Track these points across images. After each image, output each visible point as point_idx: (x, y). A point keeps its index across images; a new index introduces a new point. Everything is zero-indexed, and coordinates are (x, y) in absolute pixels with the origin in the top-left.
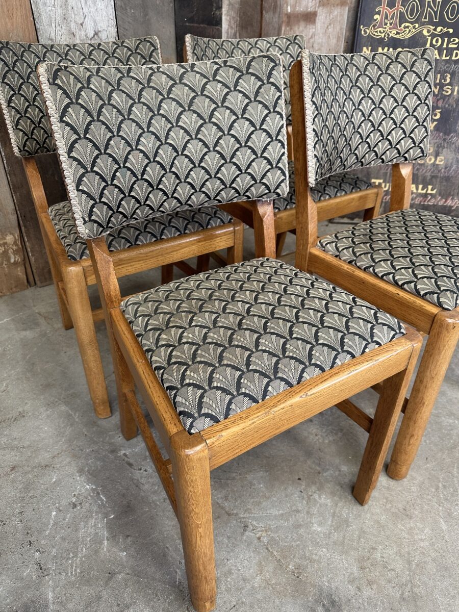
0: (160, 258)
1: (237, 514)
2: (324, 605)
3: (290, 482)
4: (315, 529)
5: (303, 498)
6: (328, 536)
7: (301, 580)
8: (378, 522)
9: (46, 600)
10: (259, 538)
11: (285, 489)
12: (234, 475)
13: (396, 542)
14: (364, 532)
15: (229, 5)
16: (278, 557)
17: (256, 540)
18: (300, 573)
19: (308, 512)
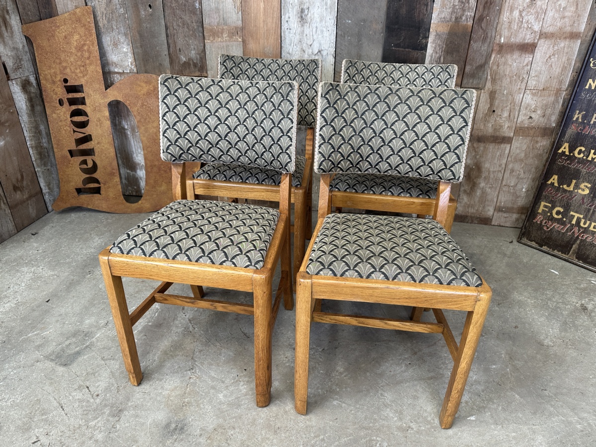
0: (239, 193)
1: (196, 361)
2: (177, 426)
3: (239, 368)
4: (219, 395)
5: (234, 379)
6: (221, 403)
7: (182, 408)
8: (255, 420)
9: (95, 335)
10: (190, 378)
11: (232, 369)
12: (219, 344)
13: (249, 436)
14: (240, 418)
15: (436, 36)
16: (187, 392)
17: (188, 378)
18: (186, 405)
19: (227, 387)
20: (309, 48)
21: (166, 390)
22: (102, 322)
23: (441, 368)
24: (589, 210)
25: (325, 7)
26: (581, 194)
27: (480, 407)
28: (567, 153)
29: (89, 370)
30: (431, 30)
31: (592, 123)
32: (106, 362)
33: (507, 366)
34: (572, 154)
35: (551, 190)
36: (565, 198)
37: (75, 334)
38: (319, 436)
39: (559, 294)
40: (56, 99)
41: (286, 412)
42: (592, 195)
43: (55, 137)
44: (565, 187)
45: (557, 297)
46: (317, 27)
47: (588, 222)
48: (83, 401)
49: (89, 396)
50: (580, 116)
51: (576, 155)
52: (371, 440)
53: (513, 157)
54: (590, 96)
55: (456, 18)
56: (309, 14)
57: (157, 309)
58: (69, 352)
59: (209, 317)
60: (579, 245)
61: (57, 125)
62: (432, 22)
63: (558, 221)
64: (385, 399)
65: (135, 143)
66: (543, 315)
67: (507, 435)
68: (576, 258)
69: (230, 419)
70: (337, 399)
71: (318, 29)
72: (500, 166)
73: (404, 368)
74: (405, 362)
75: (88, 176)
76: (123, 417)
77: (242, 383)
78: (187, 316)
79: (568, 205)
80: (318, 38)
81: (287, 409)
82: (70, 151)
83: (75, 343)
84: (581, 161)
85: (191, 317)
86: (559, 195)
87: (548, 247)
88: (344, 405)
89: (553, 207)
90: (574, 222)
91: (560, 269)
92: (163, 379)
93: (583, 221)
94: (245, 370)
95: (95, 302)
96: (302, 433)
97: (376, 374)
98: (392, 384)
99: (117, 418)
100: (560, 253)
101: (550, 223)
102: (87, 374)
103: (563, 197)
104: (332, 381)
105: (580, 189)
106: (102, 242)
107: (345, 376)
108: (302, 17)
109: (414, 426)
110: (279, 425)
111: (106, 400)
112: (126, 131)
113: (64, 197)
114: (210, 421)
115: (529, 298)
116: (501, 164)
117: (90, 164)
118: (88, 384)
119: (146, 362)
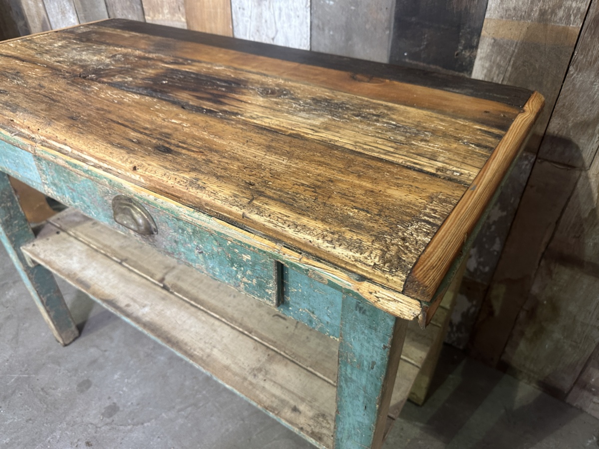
15: (493, 46)
30: (483, 33)
55: (543, 13)
62: (487, 16)
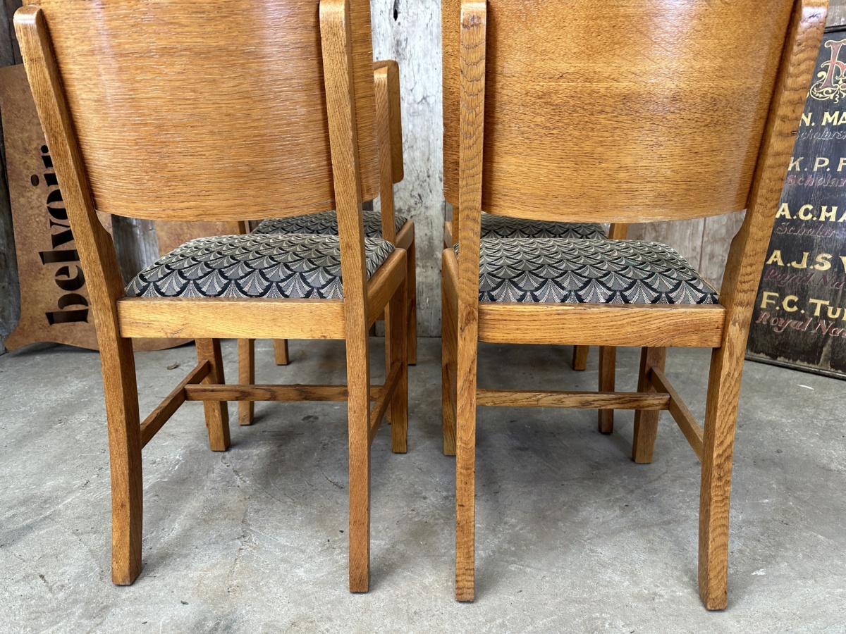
1: (250, 525)
2: (218, 624)
3: (329, 529)
4: (297, 571)
5: (323, 546)
6: (300, 582)
7: (226, 596)
9: (63, 501)
10: (241, 549)
11: (317, 532)
12: (290, 500)
13: (361, 629)
14: (340, 602)
16: (236, 570)
17: (236, 549)
18: (234, 590)
19: (311, 557)
20: (409, 95)
21: (196, 570)
22: (78, 483)
23: (681, 508)
24: (836, 292)
25: (429, 37)
26: (820, 271)
27: (766, 557)
28: (788, 217)
29: (48, 550)
31: (815, 169)
32: (82, 537)
33: (786, 499)
34: (795, 217)
35: (774, 273)
36: (797, 280)
37: (24, 503)
38: (495, 620)
39: (825, 411)
40: (27, 176)
41: (425, 587)
42: (836, 270)
43: (21, 232)
44: (794, 264)
45: (823, 415)
46: (419, 65)
47: (839, 310)
48: (31, 597)
49: (45, 589)
50: (797, 163)
51: (802, 217)
52: (591, 619)
53: (710, 236)
54: (805, 135)
56: (408, 47)
57: (178, 460)
58: (11, 526)
59: (269, 465)
60: (833, 347)
61: (25, 214)
63: (794, 316)
64: (598, 556)
65: (147, 247)
66: (812, 436)
67: (829, 593)
68: (832, 367)
69: (320, 605)
70: (514, 562)
71: (422, 68)
72: (694, 249)
73: (618, 512)
74: (618, 504)
75: (68, 292)
76: (109, 618)
77: (338, 551)
78: (231, 467)
79: (803, 288)
80: (421, 80)
81: (426, 582)
82: (41, 254)
83: (24, 514)
84: (810, 225)
85: (238, 467)
86: (788, 277)
87: (786, 357)
88: (528, 570)
89: (782, 297)
90: (817, 313)
91: (813, 384)
92: (189, 554)
93: (830, 309)
94: (342, 532)
95: (67, 458)
96: (460, 618)
97: (574, 522)
98: (606, 534)
99: (98, 620)
100: (806, 364)
101: (782, 321)
102: (43, 556)
103: (793, 280)
104: (499, 538)
105: (816, 263)
106: (85, 386)
107: (521, 529)
108: (397, 51)
109: (662, 592)
110: (415, 608)
111: (77, 593)
112: (134, 229)
113: (25, 328)
114: (283, 613)
115: (782, 417)
116: (695, 248)
117: (73, 274)
118: (43, 571)
119: (157, 532)
